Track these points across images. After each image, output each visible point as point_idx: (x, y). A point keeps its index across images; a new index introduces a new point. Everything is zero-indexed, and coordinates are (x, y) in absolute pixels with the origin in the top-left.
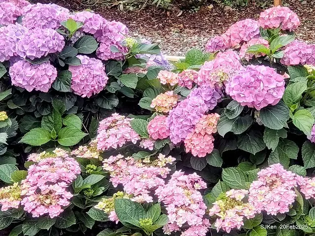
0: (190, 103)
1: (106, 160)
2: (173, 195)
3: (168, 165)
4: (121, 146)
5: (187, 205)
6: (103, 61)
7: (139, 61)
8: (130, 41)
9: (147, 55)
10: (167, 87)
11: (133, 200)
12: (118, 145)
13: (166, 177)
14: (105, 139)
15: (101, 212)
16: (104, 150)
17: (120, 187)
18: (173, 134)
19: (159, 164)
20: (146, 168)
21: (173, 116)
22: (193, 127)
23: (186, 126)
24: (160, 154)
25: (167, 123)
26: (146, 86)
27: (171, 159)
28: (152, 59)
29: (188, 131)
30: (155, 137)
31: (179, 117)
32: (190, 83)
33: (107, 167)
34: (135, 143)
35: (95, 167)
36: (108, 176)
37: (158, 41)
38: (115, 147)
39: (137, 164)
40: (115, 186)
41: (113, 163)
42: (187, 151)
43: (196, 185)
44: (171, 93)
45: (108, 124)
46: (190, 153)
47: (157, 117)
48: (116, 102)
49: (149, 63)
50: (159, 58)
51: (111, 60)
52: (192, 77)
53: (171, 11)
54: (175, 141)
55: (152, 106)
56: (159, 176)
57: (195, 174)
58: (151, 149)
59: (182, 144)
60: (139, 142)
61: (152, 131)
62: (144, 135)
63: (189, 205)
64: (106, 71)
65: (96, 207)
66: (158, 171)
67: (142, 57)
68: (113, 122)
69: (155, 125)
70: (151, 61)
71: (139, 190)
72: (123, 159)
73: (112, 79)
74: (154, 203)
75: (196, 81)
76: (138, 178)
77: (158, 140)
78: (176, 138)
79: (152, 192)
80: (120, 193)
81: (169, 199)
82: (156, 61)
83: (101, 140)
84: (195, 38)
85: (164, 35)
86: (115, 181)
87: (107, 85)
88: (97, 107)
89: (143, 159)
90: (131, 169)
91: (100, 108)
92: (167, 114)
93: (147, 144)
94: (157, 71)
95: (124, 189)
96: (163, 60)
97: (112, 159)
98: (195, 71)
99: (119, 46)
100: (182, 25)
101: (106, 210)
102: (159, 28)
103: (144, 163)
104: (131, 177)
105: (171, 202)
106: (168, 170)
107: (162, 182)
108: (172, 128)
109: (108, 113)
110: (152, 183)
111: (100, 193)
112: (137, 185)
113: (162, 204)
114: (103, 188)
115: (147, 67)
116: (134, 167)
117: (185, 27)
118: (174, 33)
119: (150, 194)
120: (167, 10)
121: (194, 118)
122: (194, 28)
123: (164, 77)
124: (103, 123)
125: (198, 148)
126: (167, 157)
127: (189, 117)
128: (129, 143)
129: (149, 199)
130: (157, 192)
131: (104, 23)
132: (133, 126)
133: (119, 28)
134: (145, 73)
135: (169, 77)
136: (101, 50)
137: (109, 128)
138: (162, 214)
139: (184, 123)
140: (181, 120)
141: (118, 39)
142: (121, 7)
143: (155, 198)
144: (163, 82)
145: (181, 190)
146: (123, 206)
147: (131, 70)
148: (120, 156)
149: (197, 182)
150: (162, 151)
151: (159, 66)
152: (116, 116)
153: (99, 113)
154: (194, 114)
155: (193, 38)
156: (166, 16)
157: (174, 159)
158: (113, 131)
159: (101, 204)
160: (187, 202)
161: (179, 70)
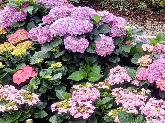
0: (160, 61)
1: (113, 90)
2: (150, 110)
3: (146, 94)
4: (121, 83)
5: (157, 116)
6: (113, 38)
7: (132, 38)
8: (128, 28)
9: (135, 35)
10: (147, 53)
11: (128, 112)
12: (120, 82)
13: (145, 101)
14: (113, 79)
15: (110, 118)
16: (112, 85)
17: (121, 105)
18: (150, 78)
19: (142, 93)
20: (135, 95)
21: (150, 68)
22: (161, 74)
23: (157, 74)
24: (143, 89)
25: (147, 72)
26: (136, 52)
27: (148, 91)
28: (138, 37)
29: (158, 77)
30: (140, 79)
31: (153, 69)
32: (159, 51)
33: (114, 94)
34: (129, 82)
35: (107, 94)
36: (114, 98)
37: (140, 27)
38: (118, 83)
39: (130, 93)
40: (118, 104)
41: (117, 92)
42: (157, 87)
43: (162, 106)
44: (149, 56)
45: (115, 71)
46: (159, 89)
47: (141, 68)
48: (119, 60)
49: (137, 39)
50: (142, 37)
51: (117, 37)
52: (161, 48)
53: (147, 12)
54: (151, 82)
55: (138, 62)
56: (142, 100)
57: (162, 100)
58: (138, 85)
59: (155, 83)
60: (131, 81)
61: (139, 76)
62: (134, 78)
63: (158, 116)
64: (114, 43)
65: (108, 114)
66: (141, 97)
67: (133, 36)
68: (117, 70)
69: (140, 73)
71: (131, 107)
72: (122, 90)
73: (117, 47)
74: (139, 114)
75: (163, 50)
76: (131, 100)
77: (142, 81)
78: (151, 80)
79: (138, 108)
80: (120, 108)
81: (147, 113)
82: (140, 38)
83: (111, 79)
84: (160, 26)
85: (143, 24)
86: (118, 102)
87: (114, 50)
88: (108, 62)
89: (133, 90)
90: (127, 96)
91: (110, 62)
92: (147, 67)
93: (135, 83)
94: (141, 44)
95: (123, 106)
96: (144, 38)
97: (116, 90)
98: (162, 45)
99: (121, 30)
100: (152, 19)
101: (113, 117)
102: (140, 21)
103: (133, 93)
104: (126, 100)
105: (148, 114)
106: (146, 97)
107: (144, 103)
108: (149, 74)
109: (115, 65)
110: (138, 103)
111: (110, 107)
112: (130, 104)
113: (143, 115)
114: (112, 105)
115: (136, 41)
116: (129, 95)
117: (154, 21)
118: (148, 24)
119: (137, 110)
120: (145, 11)
121: (162, 70)
122: (160, 21)
123: (145, 47)
124: (112, 70)
125: (163, 86)
126: (146, 90)
127: (159, 69)
128: (126, 82)
129: (136, 112)
130: (141, 108)
131: (114, 18)
132: (128, 73)
133: (121, 21)
134: (135, 44)
135: (148, 47)
136: (112, 32)
137: (115, 73)
138: (143, 120)
139: (156, 72)
140: (155, 71)
141: (121, 26)
142: (121, 9)
143: (140, 111)
144: (145, 50)
145: (154, 108)
146: (122, 115)
147: (127, 42)
148: (121, 88)
149: (163, 104)
150: (144, 86)
151: (142, 41)
152: (119, 67)
153: (109, 65)
154: (162, 68)
155: (159, 26)
156: (144, 14)
157: (150, 91)
158: (117, 75)
159: (110, 113)
160: (157, 114)
161: (153, 43)
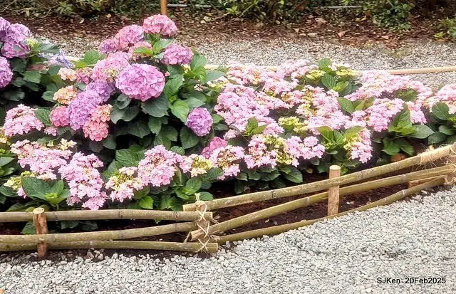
0: (86, 95)
1: (13, 145)
2: (74, 172)
3: (69, 148)
4: (27, 133)
5: (86, 180)
6: (8, 59)
7: (41, 59)
8: (32, 41)
9: (50, 54)
10: (68, 82)
11: (38, 178)
12: (24, 132)
13: (68, 158)
14: (11, 127)
15: (10, 189)
16: (11, 136)
17: (28, 167)
18: (73, 121)
19: (62, 147)
20: (50, 151)
21: (72, 107)
22: (90, 115)
23: (84, 115)
24: (63, 139)
25: (67, 113)
26: (50, 81)
27: (72, 143)
28: (54, 58)
29: (86, 119)
30: (57, 124)
31: (77, 107)
32: (87, 79)
33: (14, 151)
34: (40, 130)
35: (4, 151)
36: (16, 157)
37: (64, 44)
38: (21, 133)
39: (41, 148)
40: (23, 167)
41: (20, 147)
42: (86, 136)
43: (94, 164)
44: (71, 87)
45: (15, 114)
46: (88, 139)
47: (58, 107)
48: (22, 95)
49: (51, 61)
50: (61, 58)
51: (15, 58)
52: (88, 74)
53: (74, 18)
54: (75, 128)
55: (54, 99)
56: (63, 158)
57: (93, 154)
58: (55, 135)
59: (81, 130)
60: (43, 129)
61: (54, 119)
62: (46, 123)
63: (88, 180)
64: (11, 68)
65: (5, 185)
66: (61, 153)
67: (43, 55)
68: (19, 112)
69: (56, 114)
70: (53, 60)
71: (44, 169)
72: (30, 143)
73: (17, 75)
74: (57, 180)
75: (91, 77)
76: (43, 159)
77: (60, 127)
78: (75, 126)
79: (55, 170)
80: (27, 172)
81: (70, 176)
82: (57, 60)
83: (8, 127)
84: (96, 43)
85: (69, 39)
86: (22, 163)
87: (12, 79)
88: (4, 99)
89: (47, 143)
90: (37, 152)
91: (9, 100)
92: (67, 105)
93: (49, 131)
94: (59, 67)
95: (31, 169)
96: (64, 59)
97: (19, 144)
98: (90, 69)
99: (22, 46)
100: (84, 31)
101: (15, 187)
102: (65, 33)
103: (48, 147)
104: (36, 159)
105: (72, 179)
106: (70, 152)
107: (65, 162)
108: (71, 116)
109: (15, 104)
110: (55, 163)
111: (10, 172)
112: (42, 165)
113: (65, 180)
114: (12, 169)
115: (49, 65)
116: (39, 150)
117: (87, 34)
118: (78, 38)
119: (54, 173)
120: (71, 18)
121: (90, 108)
122: (95, 34)
123: (64, 73)
124: (11, 113)
125: (95, 134)
126: (68, 141)
127: (86, 108)
128: (34, 130)
129: (53, 177)
130: (60, 170)
131: (7, 25)
132: (37, 115)
133: (22, 30)
134: (47, 70)
135: (69, 74)
136: (6, 49)
137: (15, 117)
138: (64, 188)
139: (82, 112)
140: (79, 110)
141: (21, 39)
143: (59, 176)
144: (64, 78)
145: (80, 169)
146: (29, 182)
147: (35, 67)
148: (26, 141)
149: (95, 161)
150: (65, 136)
151: (60, 64)
152: (21, 106)
153: (7, 104)
154: (91, 105)
155: (95, 42)
156: (69, 22)
157: (75, 143)
158: (18, 119)
159: (10, 183)
160: (86, 178)
161: (77, 67)
